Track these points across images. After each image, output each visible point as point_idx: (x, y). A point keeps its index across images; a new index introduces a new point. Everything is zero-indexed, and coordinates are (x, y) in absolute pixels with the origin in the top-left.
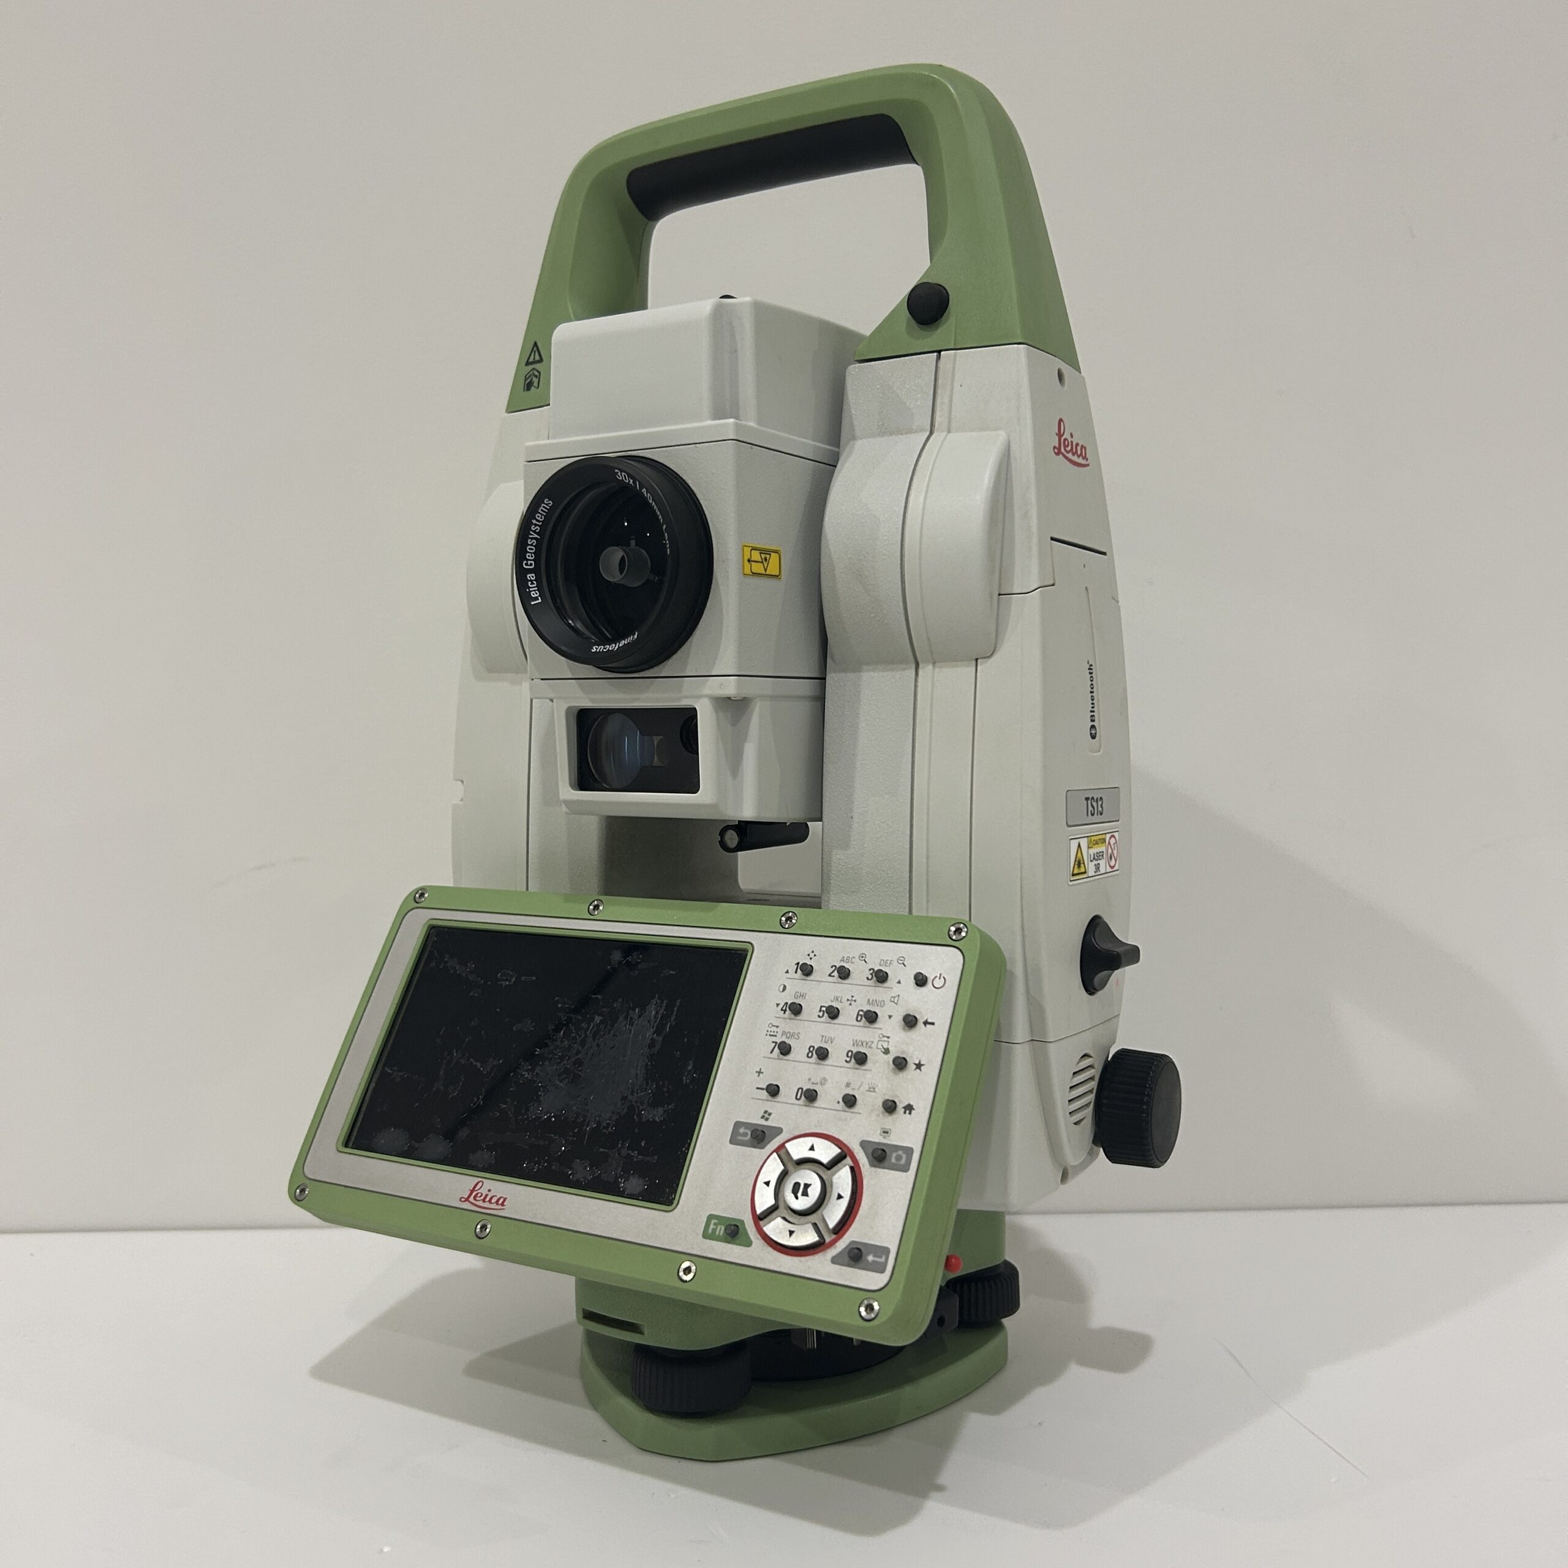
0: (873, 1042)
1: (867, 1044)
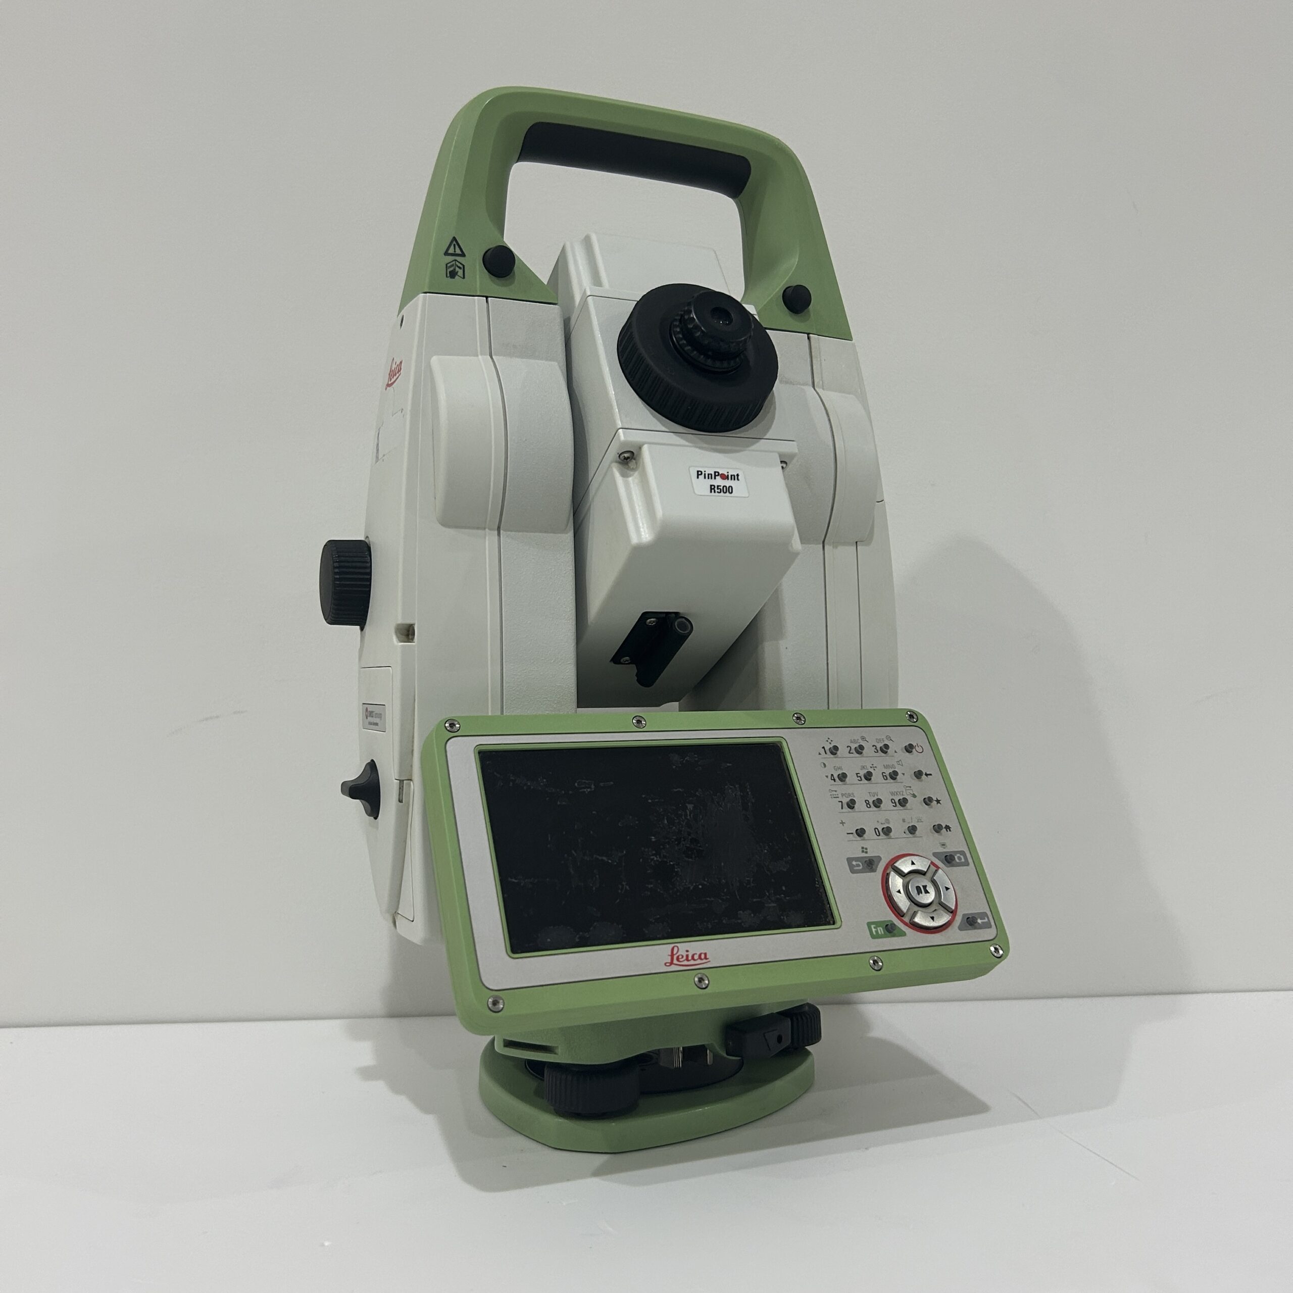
1: (900, 793)
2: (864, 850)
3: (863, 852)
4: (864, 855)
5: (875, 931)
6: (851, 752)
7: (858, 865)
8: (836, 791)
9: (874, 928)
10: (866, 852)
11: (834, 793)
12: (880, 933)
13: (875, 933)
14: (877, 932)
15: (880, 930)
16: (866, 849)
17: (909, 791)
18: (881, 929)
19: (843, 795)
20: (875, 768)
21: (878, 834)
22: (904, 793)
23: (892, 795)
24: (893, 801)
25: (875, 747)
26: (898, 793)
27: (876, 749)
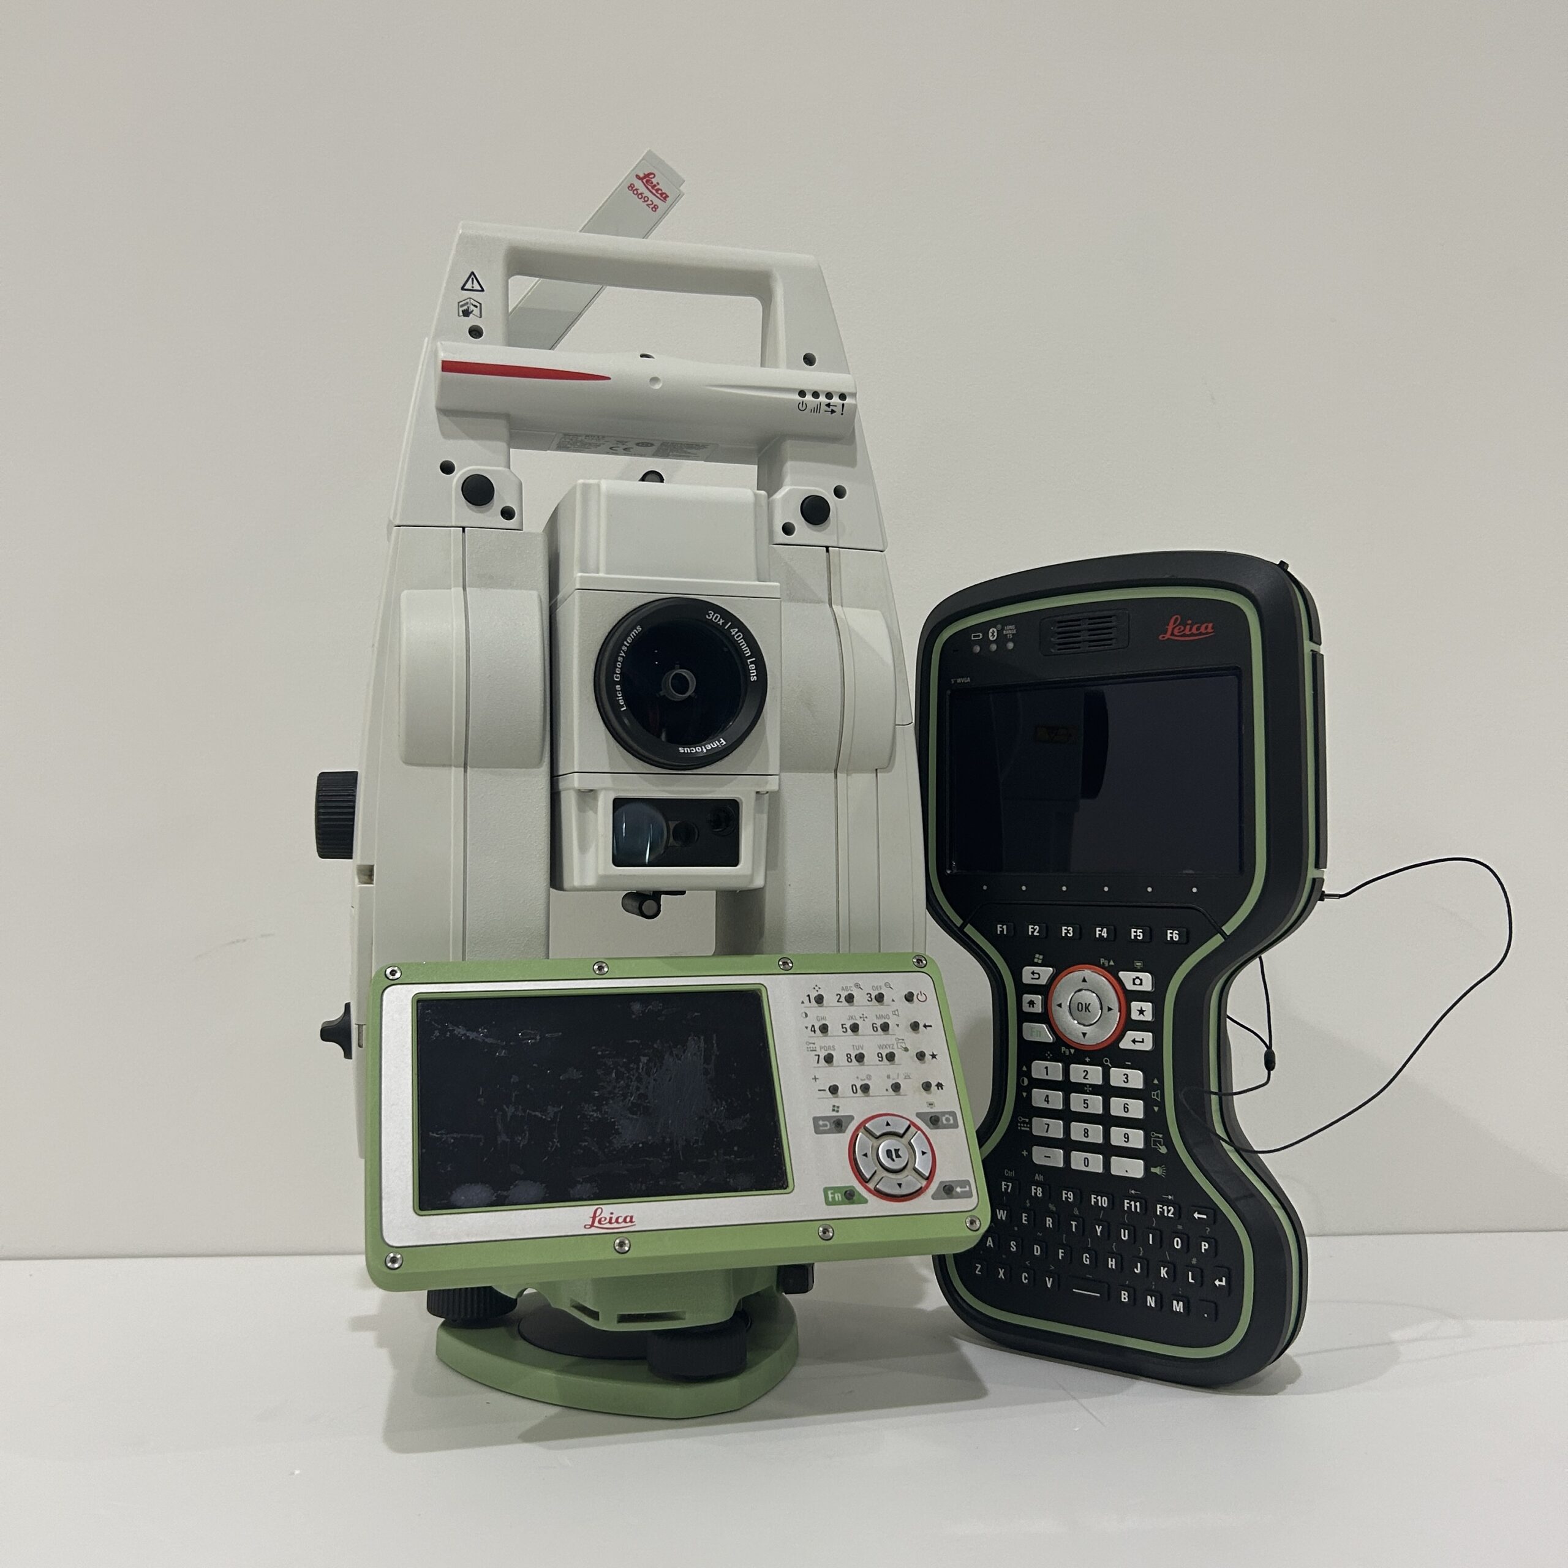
0: (893, 1045)
1: (889, 1047)
2: (835, 1108)
3: (833, 1110)
4: (835, 1114)
5: (832, 1198)
6: (840, 1000)
7: (826, 1125)
8: (814, 1044)
9: (832, 1193)
10: (838, 1111)
11: (812, 1045)
12: (837, 1199)
13: (830, 1199)
14: (833, 1198)
15: (838, 1197)
16: (838, 1107)
17: (901, 1044)
18: (839, 1195)
19: (821, 1048)
20: (865, 1019)
21: (855, 1091)
22: (895, 1047)
23: (880, 1048)
24: (880, 1055)
25: (869, 995)
26: (888, 1047)
27: (870, 997)
